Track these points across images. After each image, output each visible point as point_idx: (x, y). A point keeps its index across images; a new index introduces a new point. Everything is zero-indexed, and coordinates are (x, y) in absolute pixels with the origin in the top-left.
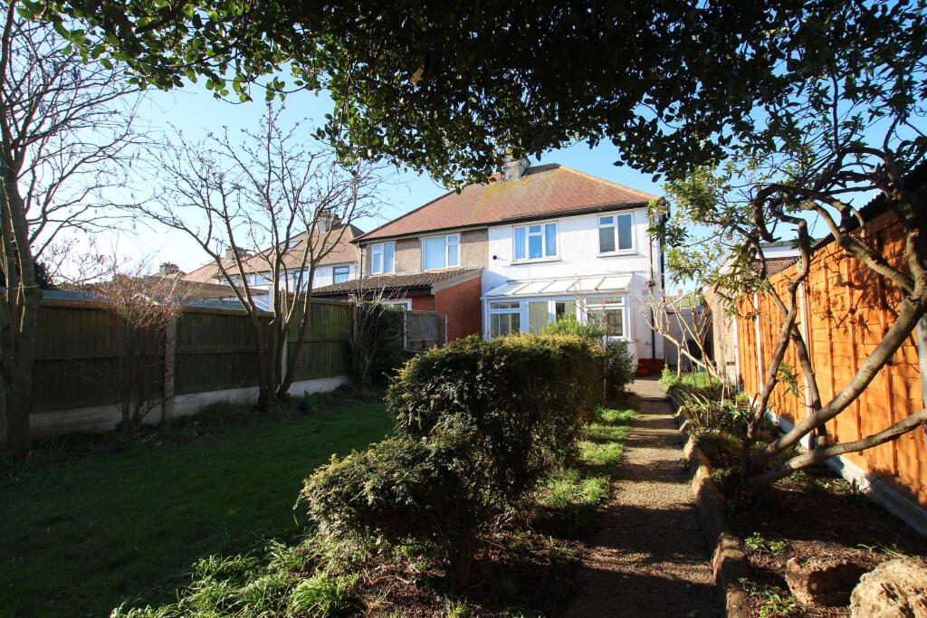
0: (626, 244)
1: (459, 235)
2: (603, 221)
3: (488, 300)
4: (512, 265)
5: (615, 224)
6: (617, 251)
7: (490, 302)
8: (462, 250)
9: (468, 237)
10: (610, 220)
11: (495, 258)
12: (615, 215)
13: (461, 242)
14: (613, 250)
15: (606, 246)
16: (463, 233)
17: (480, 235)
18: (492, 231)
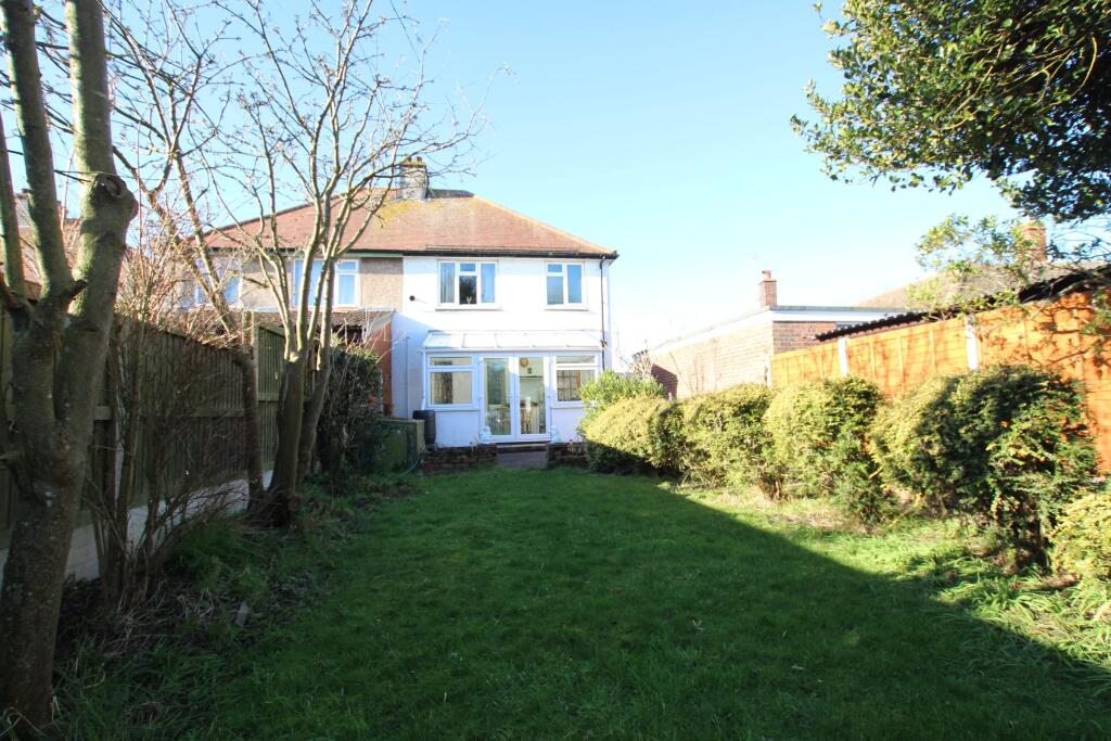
0: (575, 297)
1: (357, 262)
2: (552, 268)
3: (427, 353)
4: (437, 310)
5: (564, 274)
6: (566, 304)
7: (430, 356)
8: (362, 283)
9: (372, 265)
10: (559, 268)
11: (412, 298)
12: (565, 263)
13: (361, 272)
14: (562, 303)
15: (554, 299)
16: (364, 260)
17: (390, 265)
18: (409, 263)
